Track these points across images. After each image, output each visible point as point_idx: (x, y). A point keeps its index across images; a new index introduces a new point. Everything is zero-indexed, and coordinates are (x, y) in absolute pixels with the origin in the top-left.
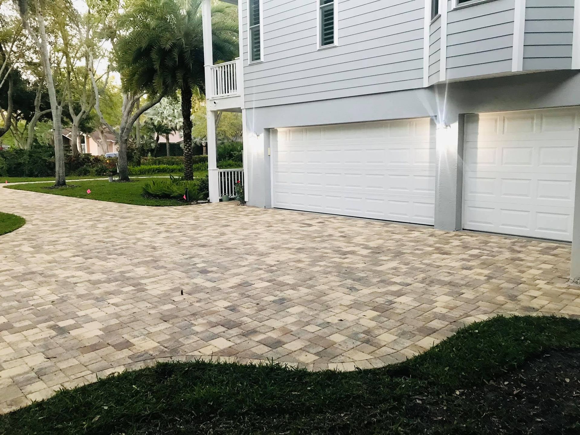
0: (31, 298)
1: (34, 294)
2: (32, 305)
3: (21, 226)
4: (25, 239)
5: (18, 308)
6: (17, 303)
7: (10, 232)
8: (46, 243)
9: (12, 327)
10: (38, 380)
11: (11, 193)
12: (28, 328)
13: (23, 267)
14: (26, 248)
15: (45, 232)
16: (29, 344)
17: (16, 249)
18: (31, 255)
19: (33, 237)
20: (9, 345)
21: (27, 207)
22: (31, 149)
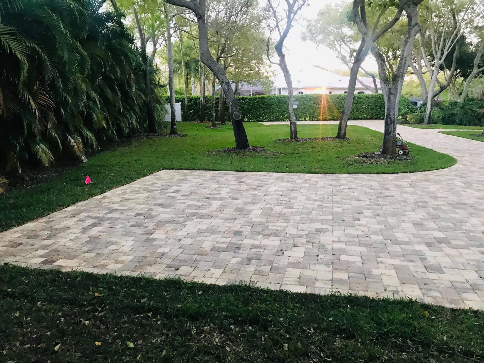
0: (464, 224)
1: (466, 222)
2: (466, 230)
3: (454, 164)
4: (456, 175)
5: (454, 229)
6: (452, 224)
7: (445, 168)
8: (475, 181)
9: (449, 243)
10: (472, 291)
11: (444, 137)
12: (462, 247)
13: (456, 198)
14: (458, 183)
15: (473, 172)
16: (463, 260)
17: (450, 182)
18: (462, 189)
19: (463, 175)
20: (448, 256)
21: (457, 149)
22: (464, 102)
